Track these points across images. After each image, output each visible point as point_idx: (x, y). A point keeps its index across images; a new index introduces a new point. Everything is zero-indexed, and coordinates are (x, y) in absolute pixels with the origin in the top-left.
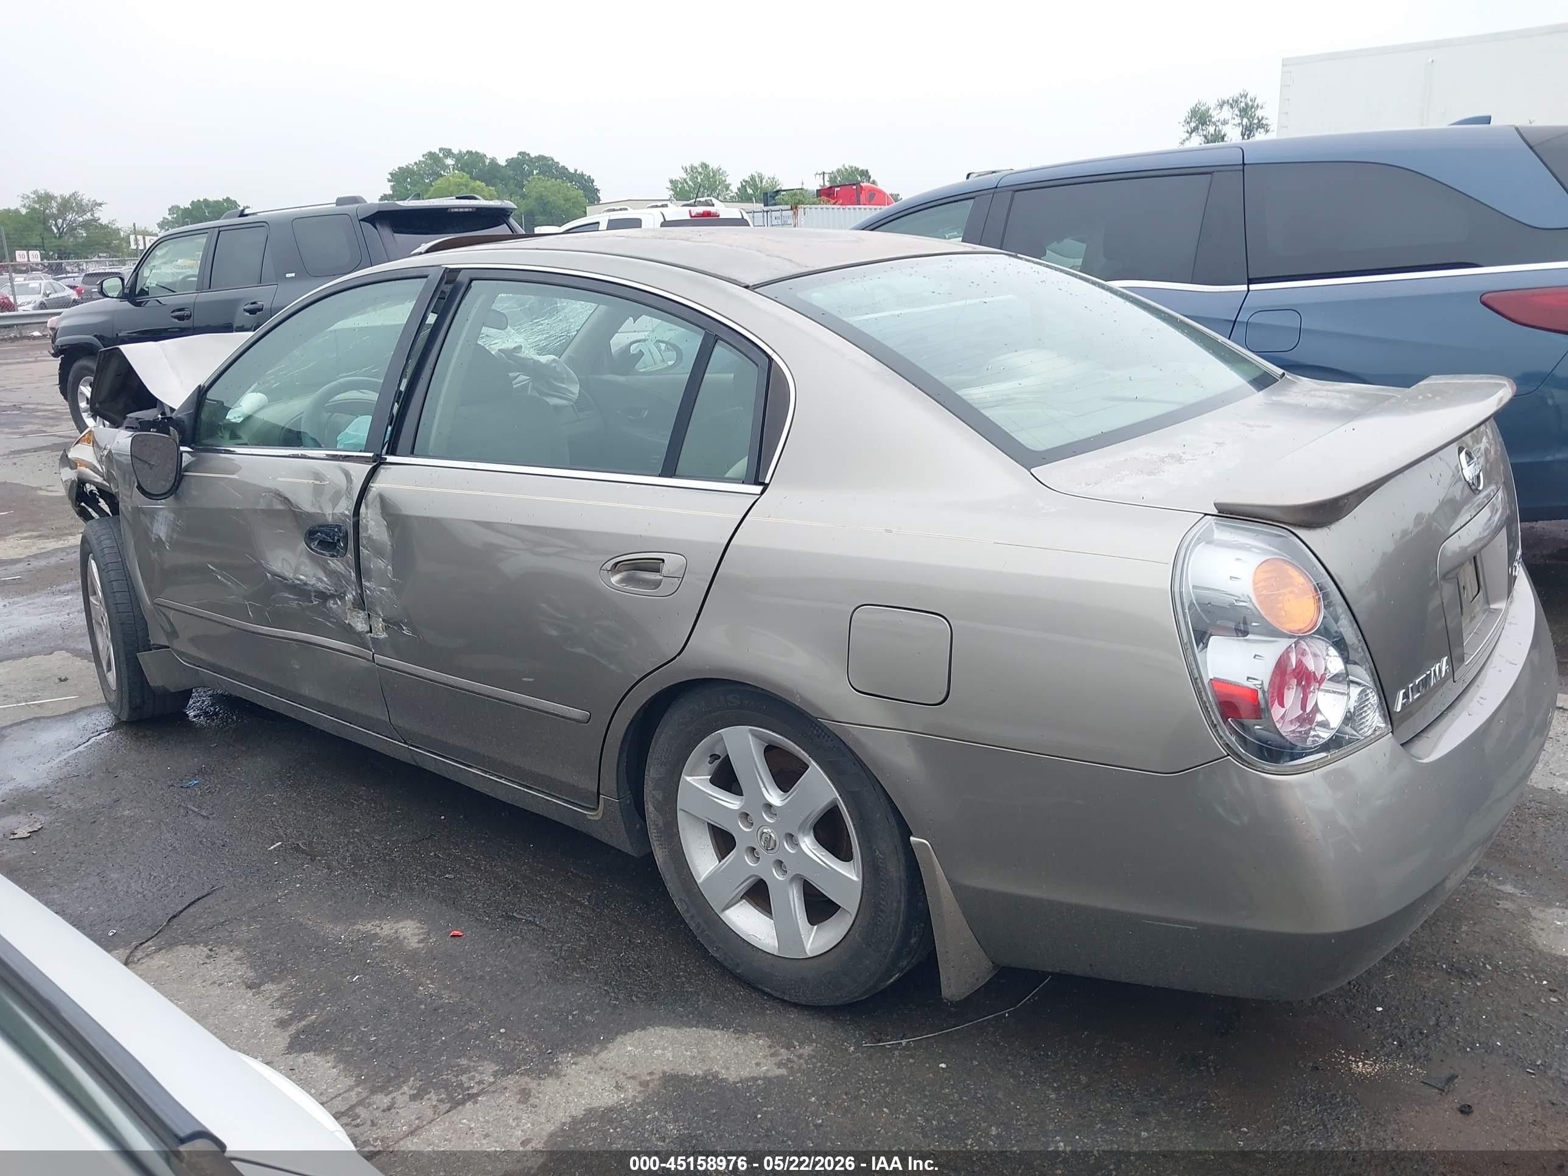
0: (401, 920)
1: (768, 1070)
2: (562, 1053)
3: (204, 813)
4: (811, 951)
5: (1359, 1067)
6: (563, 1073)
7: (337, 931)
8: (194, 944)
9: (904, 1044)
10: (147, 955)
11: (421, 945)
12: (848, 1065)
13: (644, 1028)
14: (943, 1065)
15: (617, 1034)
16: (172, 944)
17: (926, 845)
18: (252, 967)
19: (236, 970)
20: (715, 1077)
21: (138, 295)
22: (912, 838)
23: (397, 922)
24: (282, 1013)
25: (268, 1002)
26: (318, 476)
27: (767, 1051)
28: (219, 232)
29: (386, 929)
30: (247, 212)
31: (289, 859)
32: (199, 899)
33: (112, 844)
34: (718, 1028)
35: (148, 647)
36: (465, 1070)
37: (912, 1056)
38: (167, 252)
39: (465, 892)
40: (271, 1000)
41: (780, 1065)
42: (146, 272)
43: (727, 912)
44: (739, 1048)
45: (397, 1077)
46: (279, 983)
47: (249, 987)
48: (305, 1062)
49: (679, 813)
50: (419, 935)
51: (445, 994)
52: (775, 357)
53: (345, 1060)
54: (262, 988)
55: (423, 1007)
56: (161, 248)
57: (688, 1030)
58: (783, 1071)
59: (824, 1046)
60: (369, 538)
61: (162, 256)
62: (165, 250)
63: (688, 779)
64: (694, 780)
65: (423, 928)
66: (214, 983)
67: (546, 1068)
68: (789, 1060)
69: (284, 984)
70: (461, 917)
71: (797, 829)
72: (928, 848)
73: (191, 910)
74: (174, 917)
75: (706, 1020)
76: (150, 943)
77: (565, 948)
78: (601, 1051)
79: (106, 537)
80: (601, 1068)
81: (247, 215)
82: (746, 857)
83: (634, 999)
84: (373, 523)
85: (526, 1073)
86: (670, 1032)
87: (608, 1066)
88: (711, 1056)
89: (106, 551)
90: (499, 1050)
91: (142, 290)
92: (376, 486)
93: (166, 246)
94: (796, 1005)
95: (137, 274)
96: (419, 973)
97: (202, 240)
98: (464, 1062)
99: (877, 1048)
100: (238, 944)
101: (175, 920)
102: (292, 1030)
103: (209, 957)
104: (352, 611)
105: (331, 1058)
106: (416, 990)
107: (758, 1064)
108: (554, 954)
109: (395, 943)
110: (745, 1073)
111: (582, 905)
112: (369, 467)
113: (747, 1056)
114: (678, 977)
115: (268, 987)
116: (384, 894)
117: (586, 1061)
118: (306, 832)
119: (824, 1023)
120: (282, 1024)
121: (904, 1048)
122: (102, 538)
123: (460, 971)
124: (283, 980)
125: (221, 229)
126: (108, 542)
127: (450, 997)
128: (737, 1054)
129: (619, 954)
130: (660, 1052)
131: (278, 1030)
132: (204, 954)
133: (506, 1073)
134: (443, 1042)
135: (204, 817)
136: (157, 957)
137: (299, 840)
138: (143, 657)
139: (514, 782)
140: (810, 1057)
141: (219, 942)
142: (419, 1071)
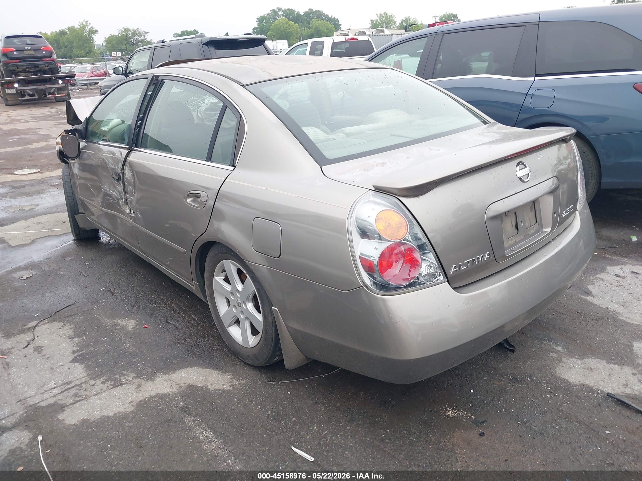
0: (130, 320)
1: (226, 387)
2: (159, 373)
3: (85, 275)
4: (251, 345)
5: (450, 413)
6: (155, 380)
7: (107, 322)
8: (59, 321)
9: (279, 383)
10: (44, 324)
11: (132, 329)
12: (255, 389)
13: (191, 367)
14: (289, 393)
15: (181, 368)
16: (53, 321)
17: (276, 310)
18: (74, 332)
19: (68, 332)
20: (206, 387)
21: (128, 74)
22: (273, 307)
23: (129, 320)
24: (75, 349)
25: (73, 344)
26: (113, 153)
27: (230, 380)
28: (155, 49)
29: (123, 322)
30: (164, 41)
31: (105, 294)
32: (69, 306)
33: (51, 284)
34: (217, 370)
35: (79, 213)
36: (123, 375)
37: (280, 388)
38: (138, 57)
39: (157, 311)
40: (75, 344)
41: (230, 386)
42: (130, 65)
43: (229, 328)
44: (220, 378)
45: (101, 375)
46: (80, 338)
47: (70, 338)
48: (74, 366)
49: (214, 290)
50: (133, 325)
51: (131, 348)
52: (242, 115)
53: (87, 367)
54: (74, 339)
55: (122, 351)
56: (135, 55)
57: (206, 369)
58: (231, 388)
59: (251, 381)
60: (127, 178)
61: (136, 58)
62: (137, 56)
63: (216, 278)
64: (217, 279)
65: (136, 323)
66: (60, 336)
67: (151, 377)
68: (235, 384)
69: (81, 338)
70: (151, 320)
71: (246, 300)
72: (277, 312)
73: (65, 309)
74: (58, 311)
75: (215, 366)
76: (46, 320)
77: (180, 335)
78: (172, 374)
79: (66, 172)
80: (169, 380)
81: (165, 42)
82: (233, 309)
83: (194, 356)
84: (128, 173)
85: (143, 379)
86: (199, 370)
87: (172, 379)
88: (209, 380)
89: (65, 177)
90: (139, 369)
91: (130, 72)
92: (129, 159)
93: (137, 54)
94: (249, 365)
95: (128, 65)
96: (126, 339)
97: (149, 52)
98: (125, 372)
99: (269, 384)
100: (74, 323)
101: (58, 313)
102: (76, 355)
103: (62, 326)
104: (125, 205)
105: (83, 366)
106: (122, 345)
107: (223, 385)
108: (175, 337)
109: (124, 327)
110: (217, 388)
111: (194, 320)
112: (127, 151)
113: (221, 381)
114: (214, 350)
115: (76, 339)
116: (129, 309)
117: (166, 377)
118: (115, 285)
119: (255, 372)
120: (74, 352)
121: (279, 385)
122: (65, 172)
123: (140, 340)
124: (82, 337)
125: (155, 48)
126: (66, 173)
127: (132, 349)
128: (218, 380)
129: (197, 339)
130: (192, 376)
131: (71, 354)
132: (61, 325)
133: (137, 378)
134: (122, 365)
135: (85, 276)
136: (46, 325)
137: (112, 287)
138: (77, 216)
139: (174, 273)
140: (243, 384)
141: (69, 321)
142: (109, 374)
